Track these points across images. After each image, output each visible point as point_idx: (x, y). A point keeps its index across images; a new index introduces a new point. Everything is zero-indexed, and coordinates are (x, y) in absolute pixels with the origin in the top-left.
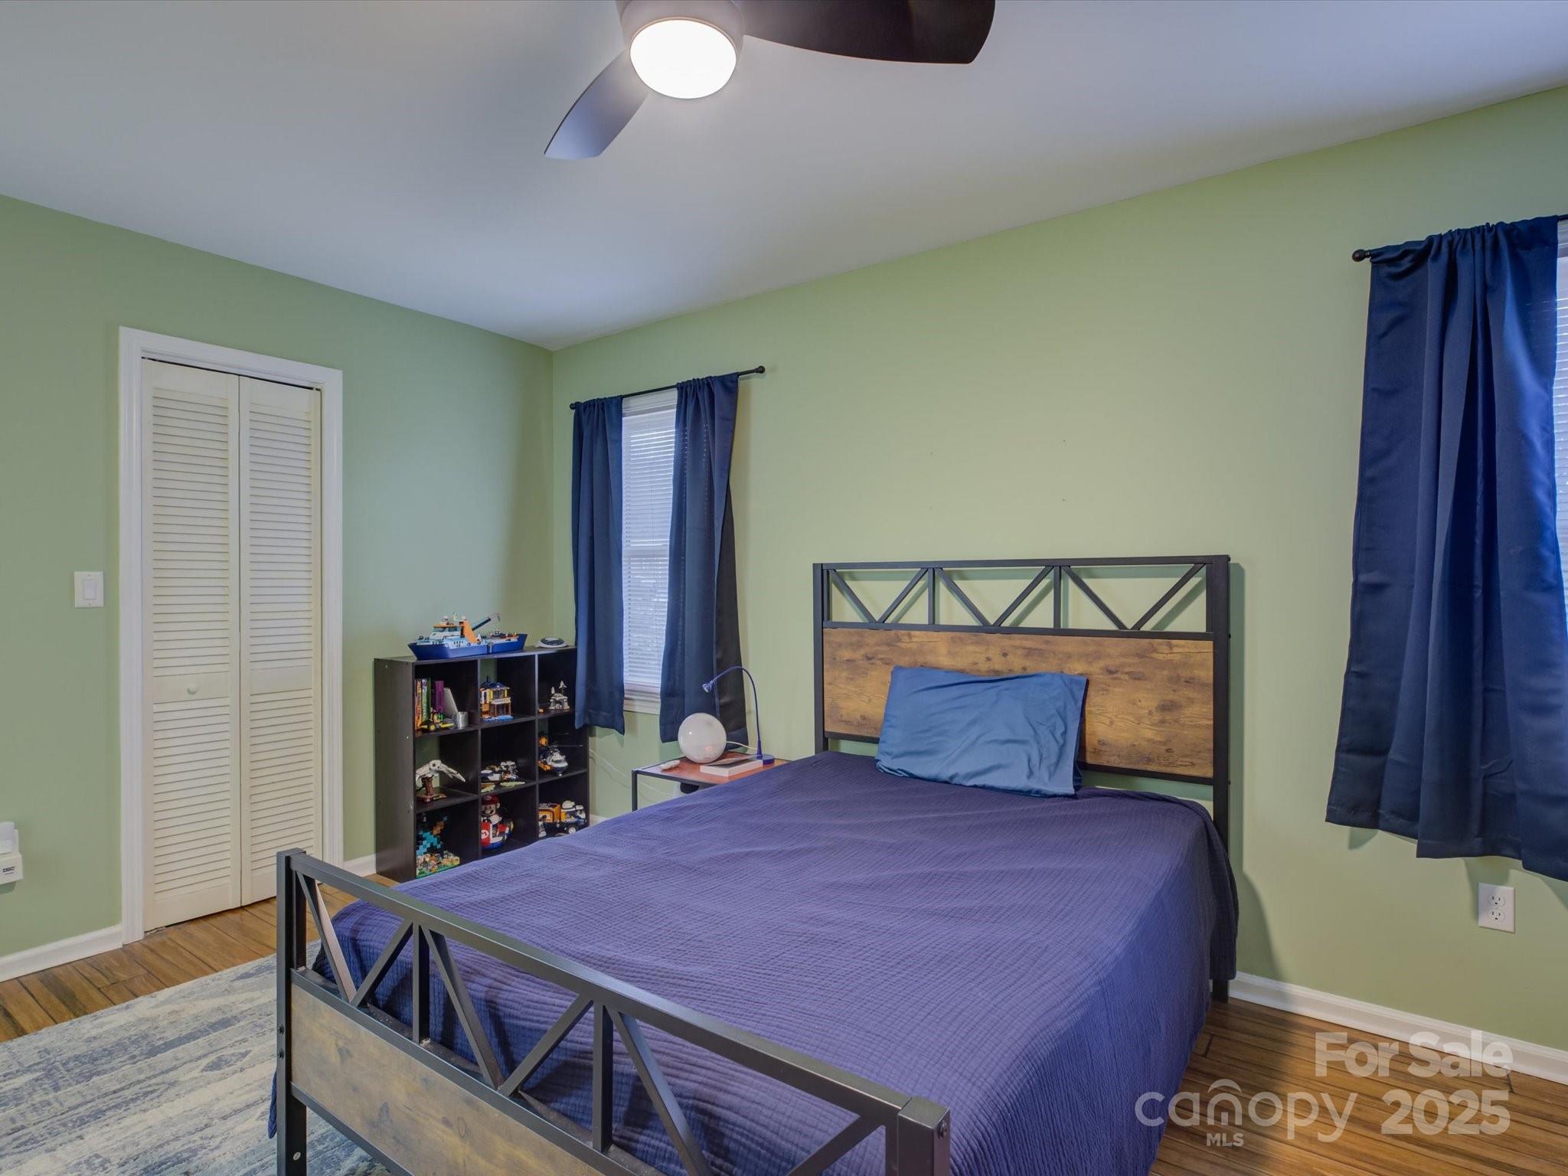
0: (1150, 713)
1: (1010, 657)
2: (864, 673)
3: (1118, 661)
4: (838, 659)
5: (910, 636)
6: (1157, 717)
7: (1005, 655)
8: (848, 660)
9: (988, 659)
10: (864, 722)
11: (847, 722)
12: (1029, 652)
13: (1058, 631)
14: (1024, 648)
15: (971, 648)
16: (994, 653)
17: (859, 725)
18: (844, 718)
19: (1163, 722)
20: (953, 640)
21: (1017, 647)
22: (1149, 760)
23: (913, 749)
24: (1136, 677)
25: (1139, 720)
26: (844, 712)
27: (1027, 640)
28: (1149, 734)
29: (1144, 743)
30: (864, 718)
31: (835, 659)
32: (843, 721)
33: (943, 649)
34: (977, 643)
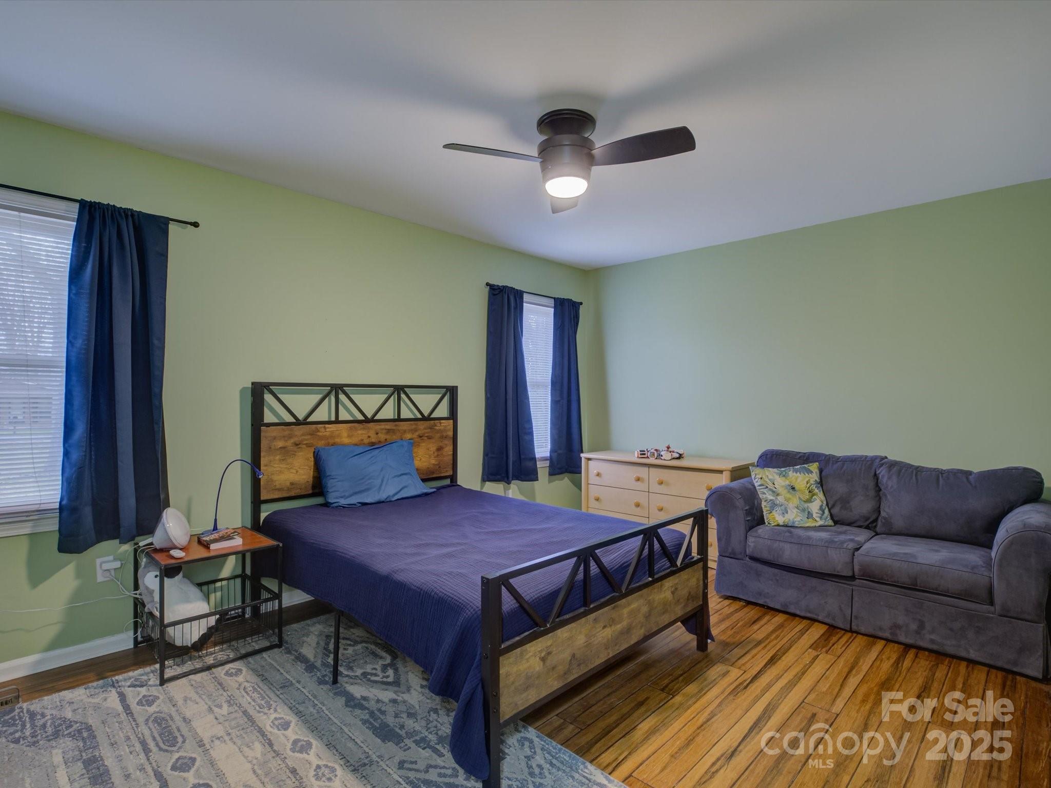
0: (434, 453)
1: (380, 435)
2: (293, 454)
3: (423, 432)
4: (273, 447)
5: (325, 428)
6: (436, 454)
7: (377, 434)
8: (280, 448)
9: (369, 437)
10: (293, 486)
11: (279, 490)
12: (389, 431)
13: (399, 420)
14: (386, 429)
15: (360, 432)
16: (372, 433)
17: (289, 490)
18: (277, 487)
19: (438, 455)
20: (351, 428)
21: (383, 429)
22: (433, 473)
23: (357, 490)
24: (429, 438)
25: (430, 457)
26: (277, 483)
27: (387, 425)
28: (433, 462)
29: (432, 466)
30: (292, 484)
31: (270, 448)
32: (276, 489)
33: (345, 434)
34: (364, 429)
